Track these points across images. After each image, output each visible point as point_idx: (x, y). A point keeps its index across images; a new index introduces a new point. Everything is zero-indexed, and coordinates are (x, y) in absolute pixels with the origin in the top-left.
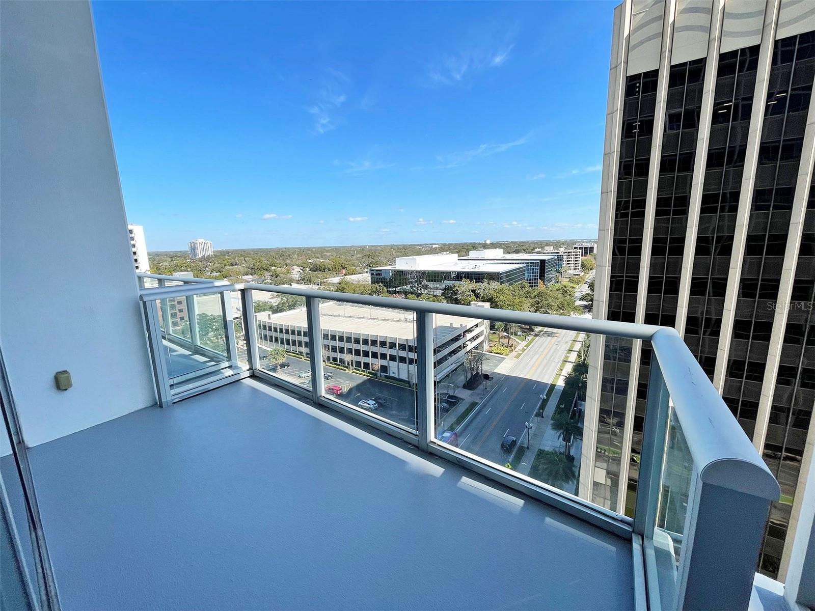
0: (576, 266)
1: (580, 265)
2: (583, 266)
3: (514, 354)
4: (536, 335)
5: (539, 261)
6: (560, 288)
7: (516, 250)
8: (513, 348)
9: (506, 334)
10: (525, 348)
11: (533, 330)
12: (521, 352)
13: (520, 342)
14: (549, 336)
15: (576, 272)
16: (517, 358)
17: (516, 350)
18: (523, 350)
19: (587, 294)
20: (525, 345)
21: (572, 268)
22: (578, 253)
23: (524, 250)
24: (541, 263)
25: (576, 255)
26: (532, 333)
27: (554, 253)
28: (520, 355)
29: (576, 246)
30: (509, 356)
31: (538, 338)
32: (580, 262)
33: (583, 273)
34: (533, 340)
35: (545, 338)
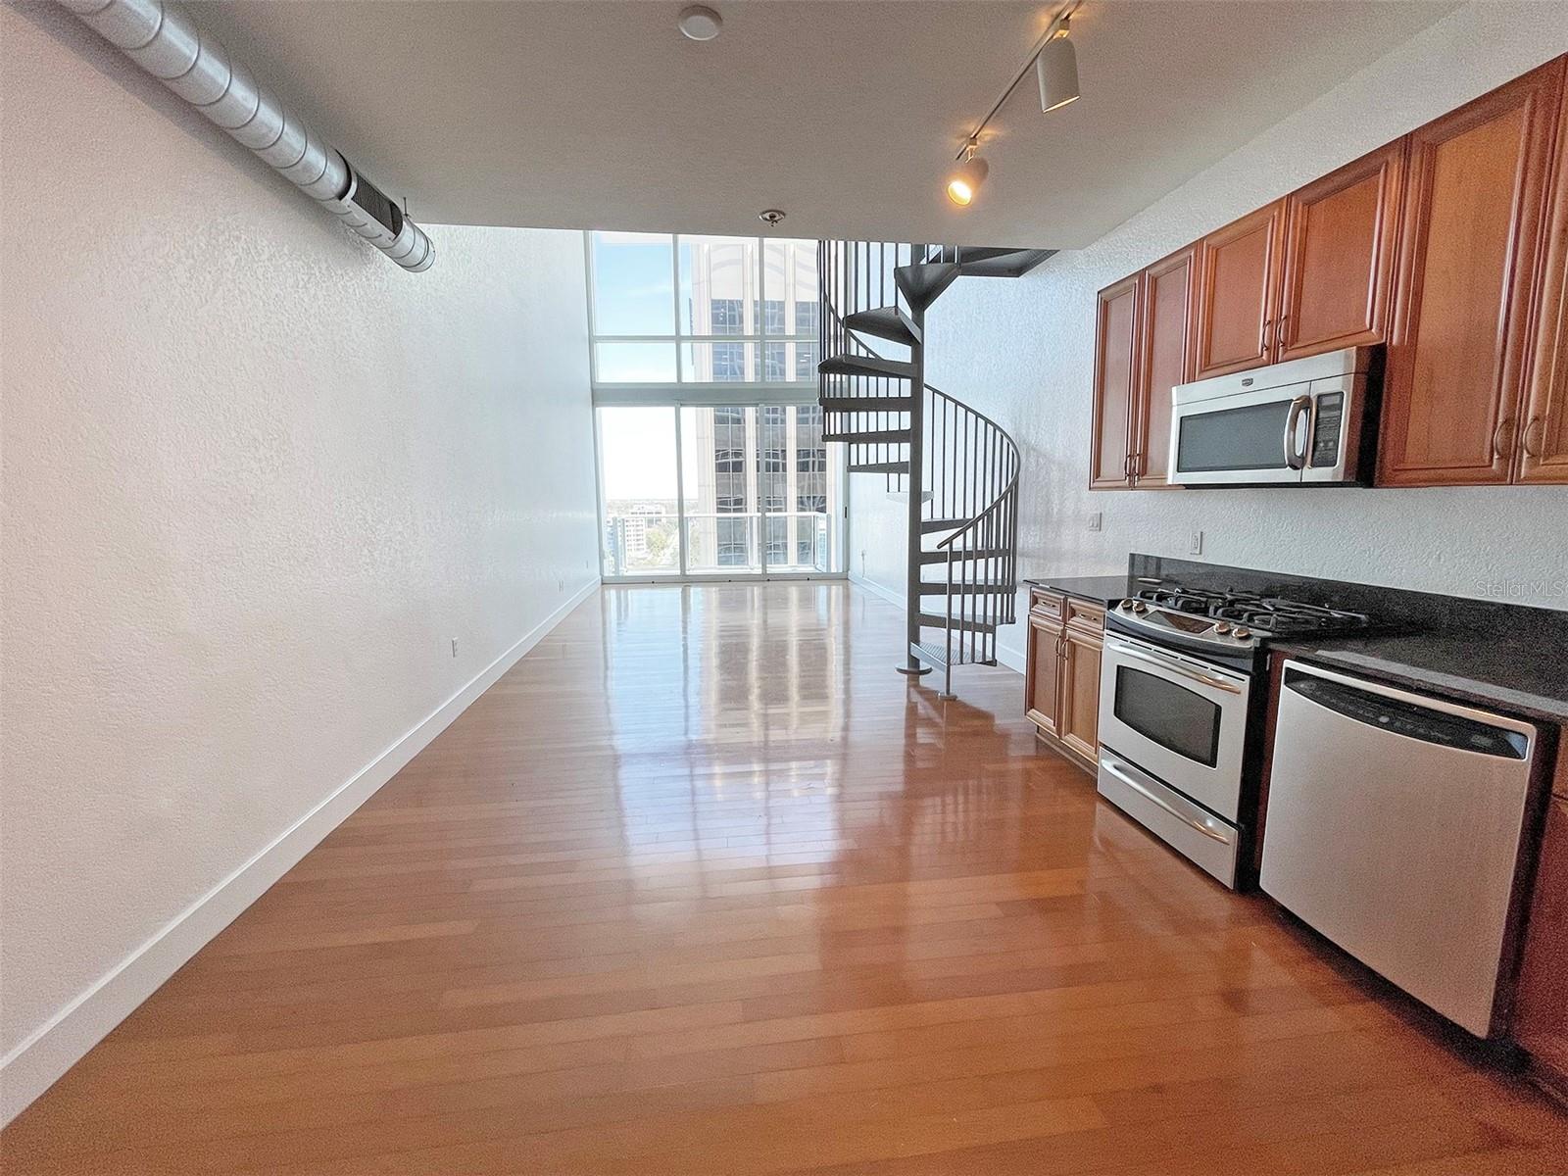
0: (639, 545)
1: (644, 542)
2: (650, 544)
15: (640, 554)
21: (633, 547)
22: (640, 523)
25: (638, 526)
29: (634, 511)
32: (644, 537)
33: (651, 555)
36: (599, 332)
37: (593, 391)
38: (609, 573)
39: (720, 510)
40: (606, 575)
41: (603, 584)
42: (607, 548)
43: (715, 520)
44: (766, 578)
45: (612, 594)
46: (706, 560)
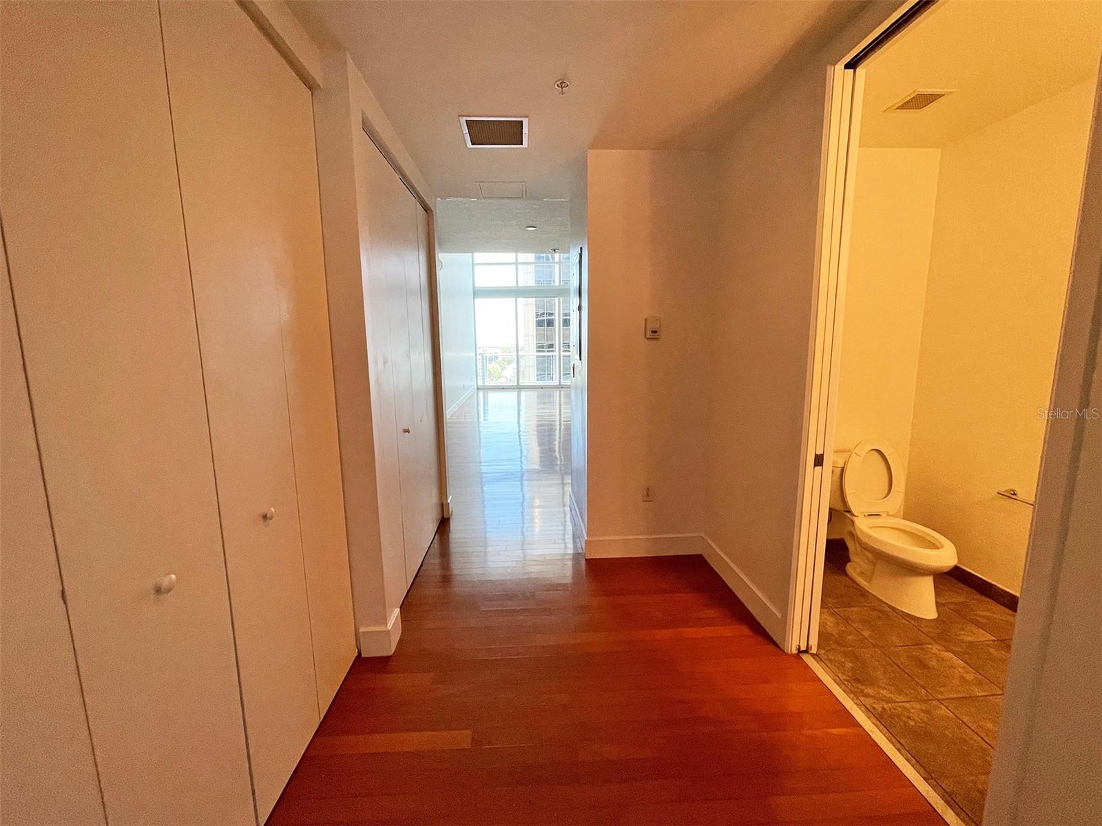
36: (476, 262)
37: (474, 291)
38: (480, 383)
39: (538, 351)
40: (479, 384)
41: (477, 389)
42: (479, 371)
43: (535, 357)
44: (561, 387)
45: (481, 394)
46: (530, 378)
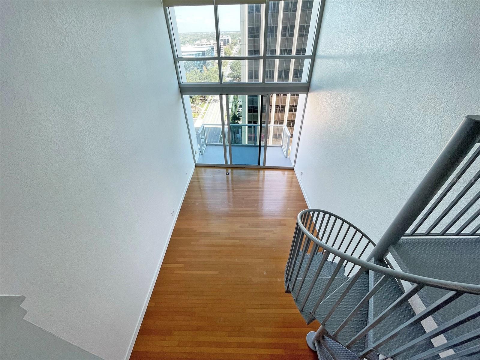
3: (200, 116)
4: (209, 103)
5: (201, 53)
6: (216, 71)
7: (183, 42)
8: (199, 113)
9: (193, 105)
10: (205, 112)
11: (206, 100)
12: (204, 115)
13: (202, 108)
14: (215, 102)
16: (203, 118)
17: (201, 114)
18: (205, 113)
19: (230, 73)
20: (204, 110)
23: (187, 41)
24: (203, 54)
26: (206, 102)
27: (208, 44)
28: (204, 116)
30: (198, 118)
31: (210, 104)
34: (208, 106)
35: (214, 104)
